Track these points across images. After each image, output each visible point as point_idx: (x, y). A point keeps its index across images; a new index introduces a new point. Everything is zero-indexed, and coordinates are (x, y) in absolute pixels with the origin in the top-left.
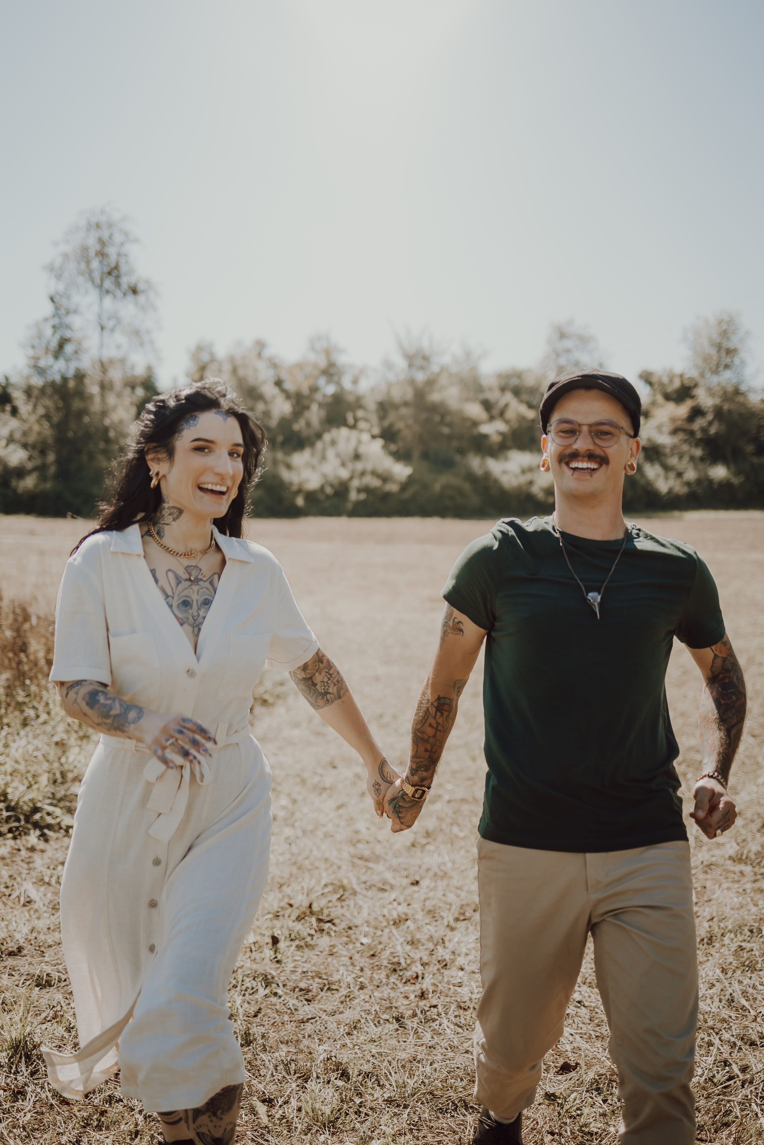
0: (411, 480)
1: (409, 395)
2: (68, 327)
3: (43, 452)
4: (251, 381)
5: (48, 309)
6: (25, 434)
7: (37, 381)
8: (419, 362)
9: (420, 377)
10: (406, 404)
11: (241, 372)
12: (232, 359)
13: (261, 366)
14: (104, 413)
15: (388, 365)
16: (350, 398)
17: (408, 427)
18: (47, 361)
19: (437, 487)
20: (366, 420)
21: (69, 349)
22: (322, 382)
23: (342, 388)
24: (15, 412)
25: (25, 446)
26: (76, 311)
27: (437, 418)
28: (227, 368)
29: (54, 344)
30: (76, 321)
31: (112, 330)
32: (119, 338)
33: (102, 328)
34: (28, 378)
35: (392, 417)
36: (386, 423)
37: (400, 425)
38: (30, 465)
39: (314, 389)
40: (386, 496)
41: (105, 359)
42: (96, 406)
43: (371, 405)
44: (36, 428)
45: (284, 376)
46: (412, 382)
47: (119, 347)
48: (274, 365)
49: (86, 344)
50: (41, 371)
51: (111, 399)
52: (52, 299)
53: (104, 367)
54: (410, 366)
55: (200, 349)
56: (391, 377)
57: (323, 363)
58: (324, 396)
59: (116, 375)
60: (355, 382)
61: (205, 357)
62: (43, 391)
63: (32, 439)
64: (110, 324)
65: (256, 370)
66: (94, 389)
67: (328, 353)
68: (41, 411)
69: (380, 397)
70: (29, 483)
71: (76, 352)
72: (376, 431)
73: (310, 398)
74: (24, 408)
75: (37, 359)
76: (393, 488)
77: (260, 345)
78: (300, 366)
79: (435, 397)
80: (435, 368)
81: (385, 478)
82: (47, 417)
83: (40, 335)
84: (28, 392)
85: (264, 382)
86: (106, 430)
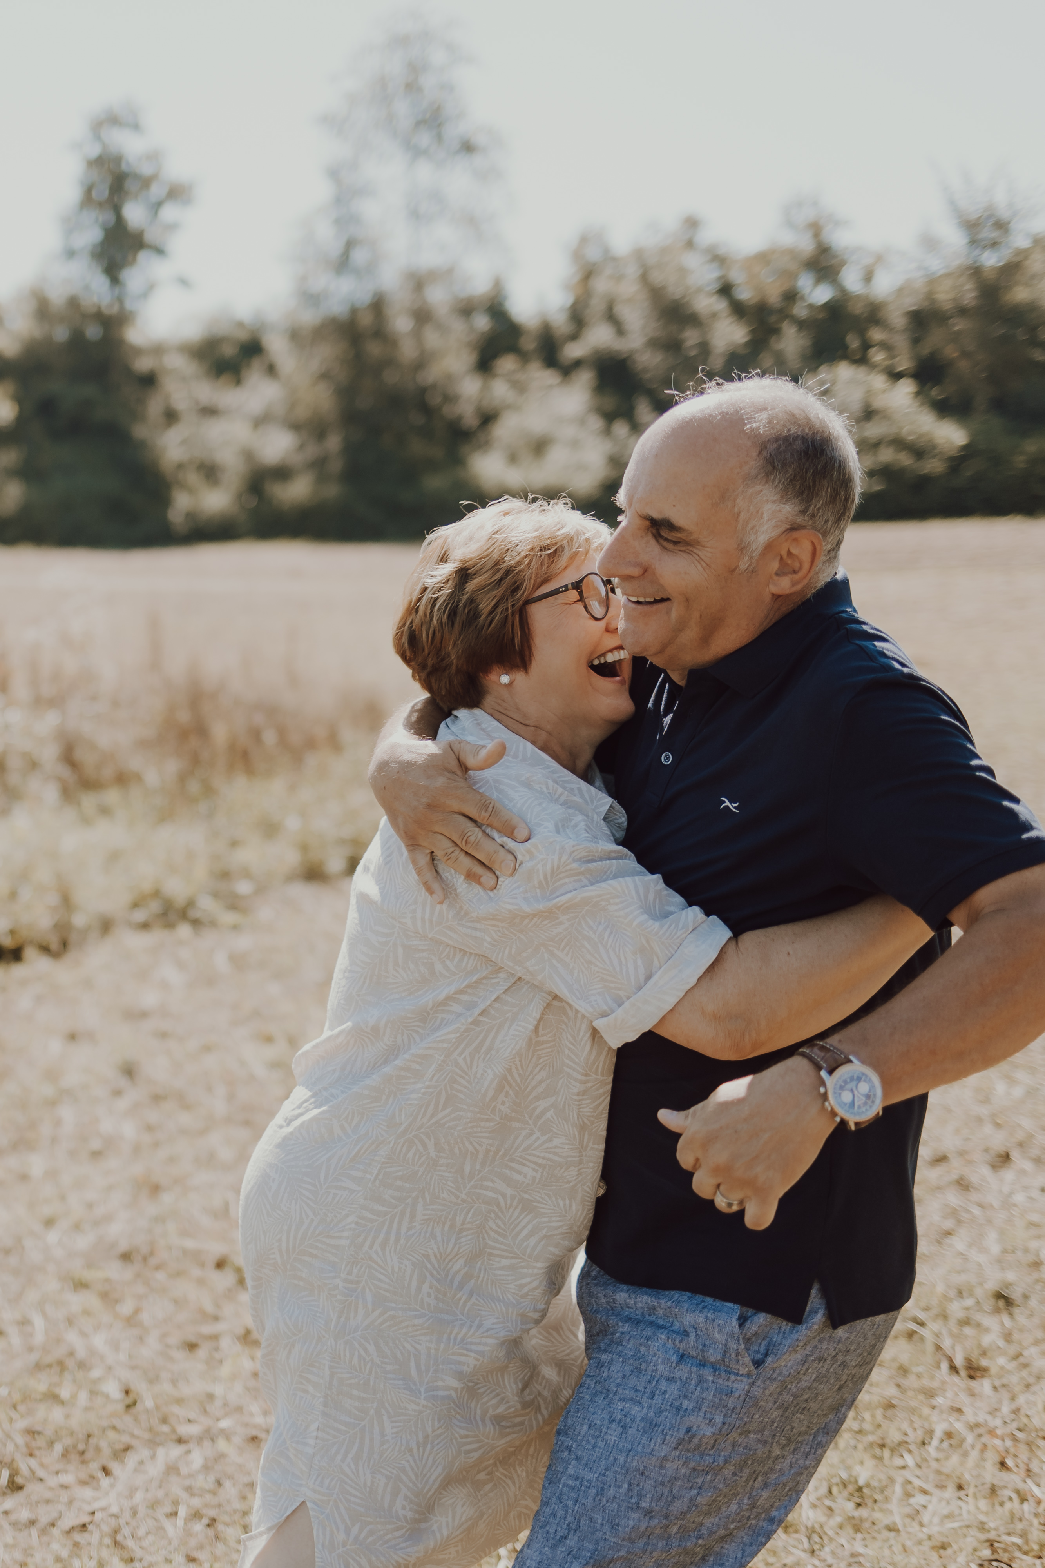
0: (967, 453)
1: (969, 295)
2: (359, 220)
3: (320, 436)
4: (675, 291)
7: (307, 317)
8: (988, 233)
9: (991, 260)
10: (963, 311)
11: (657, 277)
12: (639, 254)
13: (693, 262)
14: (420, 364)
15: (930, 243)
16: (858, 309)
17: (965, 354)
18: (323, 281)
19: (1020, 461)
20: (885, 346)
21: (360, 257)
22: (805, 283)
23: (843, 291)
24: (271, 370)
27: (1021, 335)
28: (632, 271)
29: (335, 248)
31: (434, 219)
32: (443, 231)
35: (935, 339)
36: (925, 351)
37: (950, 352)
38: (297, 460)
39: (791, 296)
40: (923, 482)
42: (408, 351)
43: (897, 318)
45: (737, 276)
46: (976, 271)
47: (442, 248)
48: (718, 259)
50: (313, 300)
51: (433, 338)
53: (419, 284)
54: (973, 242)
55: (584, 240)
56: (936, 265)
57: (806, 245)
58: (811, 306)
60: (868, 278)
61: (593, 254)
63: (302, 413)
64: (429, 209)
65: (683, 271)
66: (401, 325)
67: (816, 229)
68: (315, 365)
69: (911, 303)
70: (299, 488)
71: (370, 262)
72: (904, 363)
73: (784, 314)
74: (288, 362)
75: (304, 278)
76: (934, 466)
77: (692, 223)
78: (763, 258)
79: (1020, 294)
80: (1020, 241)
81: (919, 451)
82: (325, 376)
83: (310, 237)
84: (295, 335)
85: (699, 290)
86: (423, 391)
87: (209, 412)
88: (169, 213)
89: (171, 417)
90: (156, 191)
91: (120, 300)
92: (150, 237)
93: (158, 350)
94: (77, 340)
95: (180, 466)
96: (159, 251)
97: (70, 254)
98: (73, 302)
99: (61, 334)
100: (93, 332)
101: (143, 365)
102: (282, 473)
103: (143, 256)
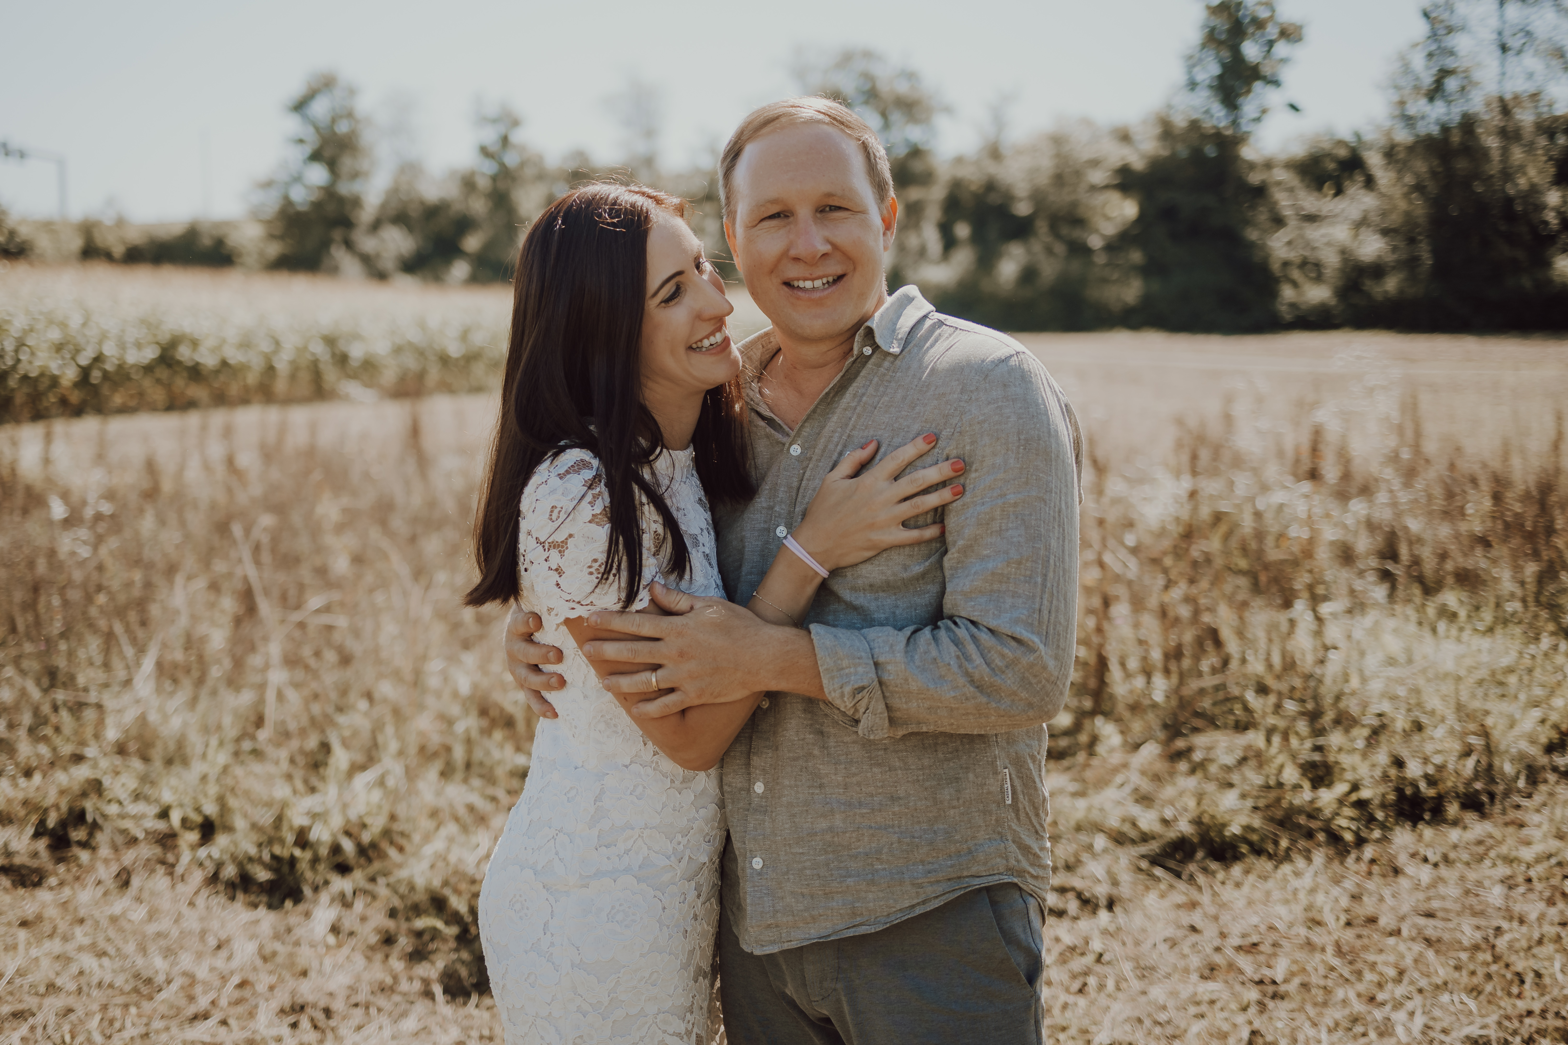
2: (1452, 53)
3: (1412, 241)
5: (1421, 28)
6: (1384, 214)
7: (1403, 136)
14: (1507, 175)
18: (1418, 106)
21: (1451, 84)
24: (1370, 183)
25: (1385, 232)
26: (1463, 29)
29: (1427, 79)
30: (1462, 43)
31: (1519, 52)
32: (1531, 62)
33: (1504, 48)
34: (1388, 133)
38: (1390, 258)
41: (1508, 97)
42: (1494, 167)
44: (1403, 205)
47: (1530, 76)
49: (1477, 75)
50: (1409, 120)
51: (1517, 154)
52: (1426, 15)
53: (1505, 109)
59: (1526, 117)
62: (1411, 149)
63: (1395, 219)
64: (1515, 43)
66: (1492, 142)
68: (1409, 179)
70: (1391, 284)
71: (1463, 89)
74: (1384, 176)
75: (1402, 103)
82: (1418, 188)
83: (1406, 68)
84: (1390, 153)
87: (1311, 218)
88: (1281, 49)
89: (1279, 221)
90: (1272, 31)
91: (1235, 123)
92: (1266, 70)
93: (1268, 165)
94: (1197, 155)
95: (1286, 264)
96: (1275, 82)
97: (1192, 85)
98: (1194, 125)
99: (1183, 152)
100: (1210, 151)
101: (1255, 178)
102: (1377, 270)
103: (1258, 86)
